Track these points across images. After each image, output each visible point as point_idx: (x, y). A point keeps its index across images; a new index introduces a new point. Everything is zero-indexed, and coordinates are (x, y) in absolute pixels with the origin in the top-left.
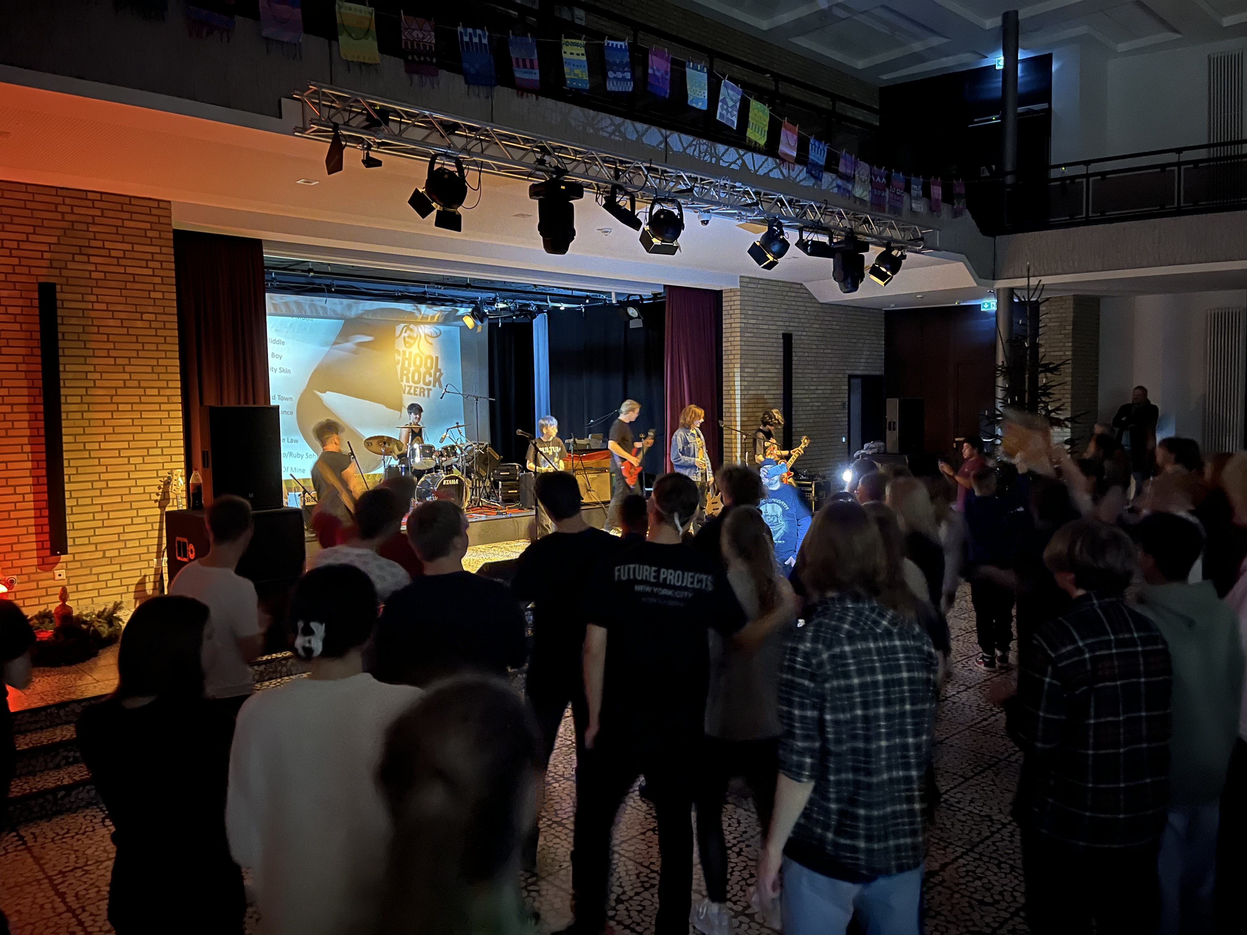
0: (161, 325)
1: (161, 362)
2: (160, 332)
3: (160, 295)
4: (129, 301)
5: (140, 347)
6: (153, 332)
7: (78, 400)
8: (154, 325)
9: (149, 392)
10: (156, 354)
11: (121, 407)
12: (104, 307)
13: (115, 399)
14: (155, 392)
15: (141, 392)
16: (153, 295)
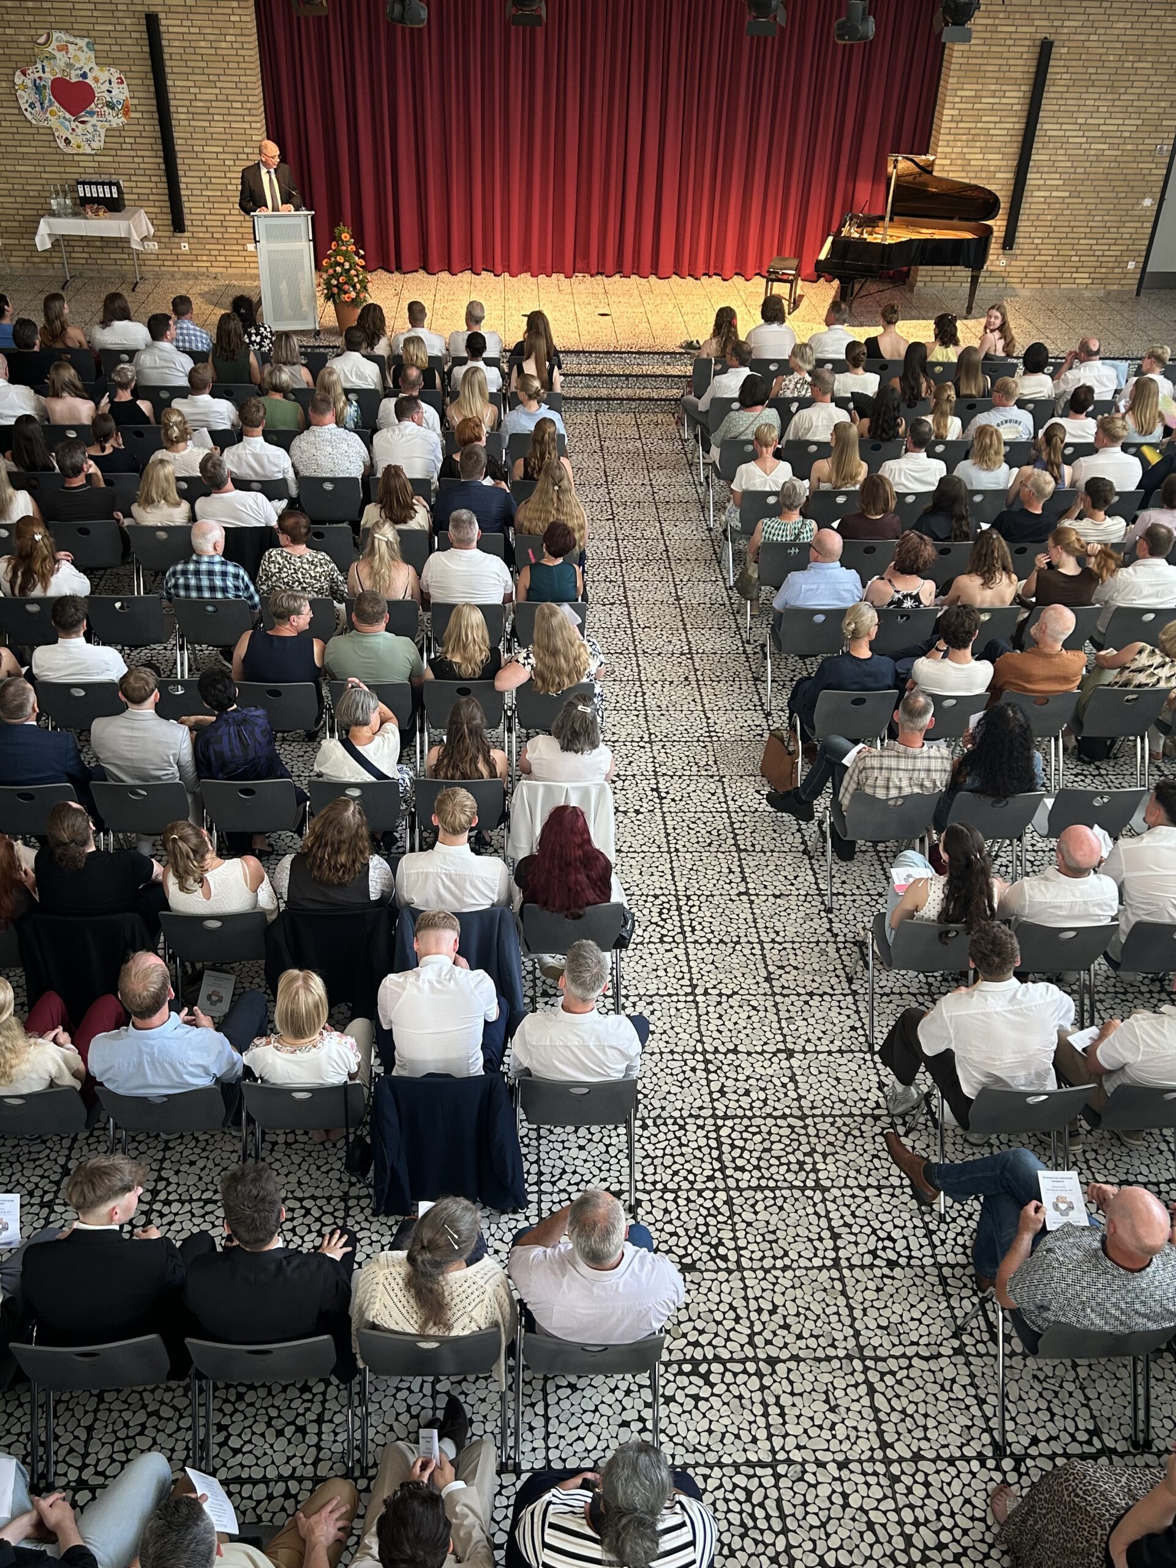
0: (239, 45)
1: (243, 79)
2: (240, 52)
3: (237, 18)
4: (216, 24)
5: (225, 65)
6: (234, 52)
7: (185, 110)
8: (235, 45)
9: (235, 105)
10: (238, 72)
11: (216, 117)
12: (196, 30)
13: (212, 111)
14: (239, 105)
15: (228, 105)
16: (233, 18)
